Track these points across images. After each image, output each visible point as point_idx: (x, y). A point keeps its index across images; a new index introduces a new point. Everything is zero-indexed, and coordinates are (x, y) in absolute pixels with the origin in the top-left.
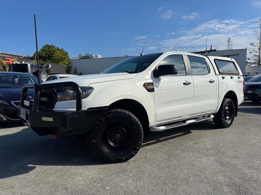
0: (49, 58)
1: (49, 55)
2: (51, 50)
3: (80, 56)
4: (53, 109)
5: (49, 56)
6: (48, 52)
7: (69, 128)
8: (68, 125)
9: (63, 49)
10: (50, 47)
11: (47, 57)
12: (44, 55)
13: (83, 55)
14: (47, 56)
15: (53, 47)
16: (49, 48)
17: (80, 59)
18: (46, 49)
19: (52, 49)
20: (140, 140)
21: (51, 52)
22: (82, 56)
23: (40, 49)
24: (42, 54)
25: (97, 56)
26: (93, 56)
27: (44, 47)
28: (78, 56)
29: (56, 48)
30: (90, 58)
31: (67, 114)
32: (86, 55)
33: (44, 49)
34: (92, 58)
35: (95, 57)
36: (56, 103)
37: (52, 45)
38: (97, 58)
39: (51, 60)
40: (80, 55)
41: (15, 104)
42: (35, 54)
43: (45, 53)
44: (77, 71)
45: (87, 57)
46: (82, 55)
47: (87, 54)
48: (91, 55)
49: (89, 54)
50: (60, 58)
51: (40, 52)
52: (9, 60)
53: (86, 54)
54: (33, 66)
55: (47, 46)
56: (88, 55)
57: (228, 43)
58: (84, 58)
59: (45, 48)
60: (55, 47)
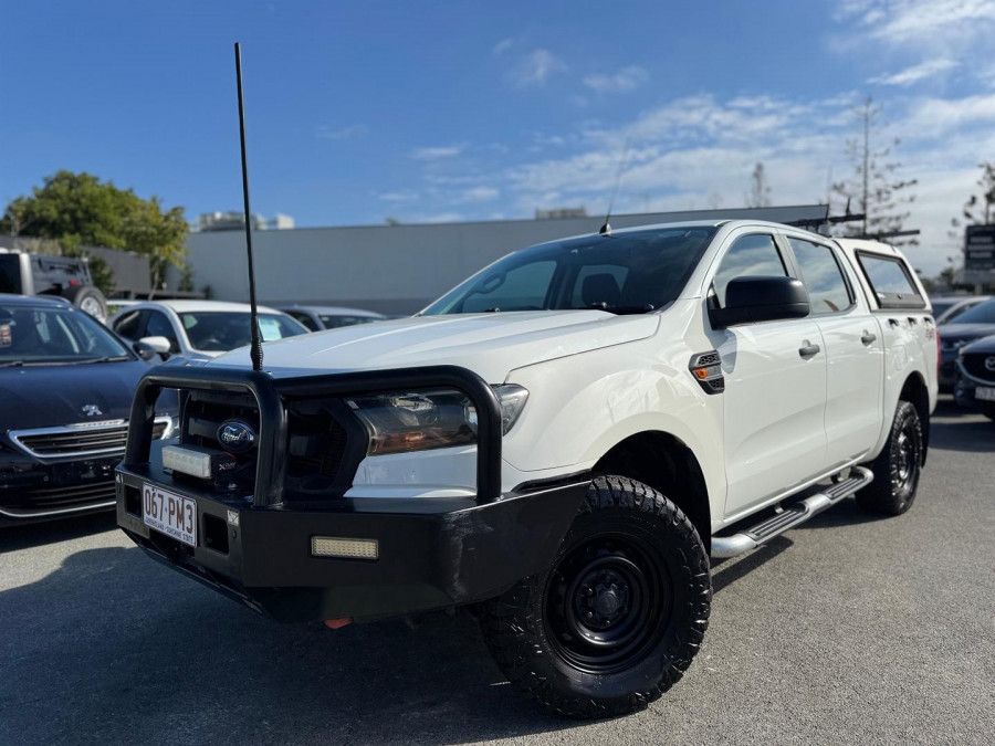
0: (72, 227)
1: (73, 213)
2: (83, 196)
3: (204, 221)
4: (348, 494)
5: (75, 220)
6: (71, 200)
7: (460, 589)
8: (456, 576)
9: (131, 190)
10: (79, 184)
11: (63, 220)
12: (53, 214)
13: (218, 216)
14: (67, 217)
15: (90, 183)
16: (71, 187)
17: (205, 230)
18: (62, 189)
19: (88, 189)
20: (702, 608)
21: (83, 201)
22: (214, 221)
23: (35, 188)
24: (41, 211)
26: (262, 219)
27: (51, 183)
28: (197, 219)
29: (103, 186)
31: (454, 522)
32: (229, 217)
33: (51, 187)
34: (255, 229)
35: (268, 224)
36: (362, 464)
37: (84, 174)
38: (273, 227)
39: (83, 234)
40: (203, 216)
41: (26, 444)
42: (10, 209)
43: (57, 207)
44: (191, 279)
45: (233, 225)
46: (213, 215)
47: (236, 214)
50: (154, 231)
51: (33, 202)
53: (230, 214)
54: (44, 264)
55: (62, 177)
57: (755, 181)
58: (220, 226)
59: (57, 185)
60: (100, 183)
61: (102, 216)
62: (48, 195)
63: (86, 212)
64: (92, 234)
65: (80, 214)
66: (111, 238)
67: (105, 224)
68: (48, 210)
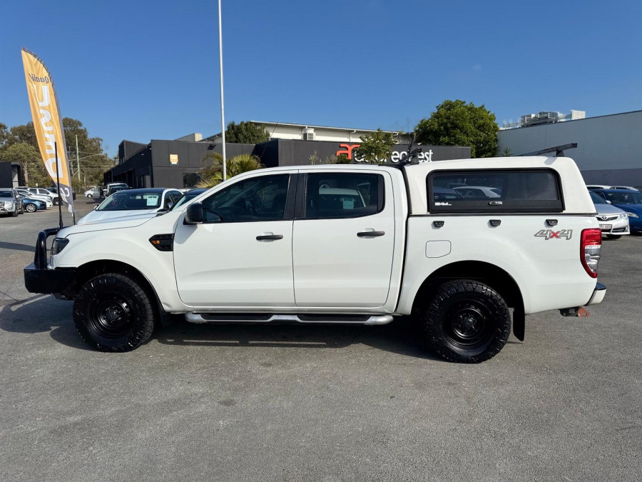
1: (446, 125)
3: (523, 121)
5: (447, 129)
6: (446, 118)
9: (483, 106)
10: (453, 107)
12: (436, 126)
13: (533, 116)
14: (442, 127)
15: (459, 106)
16: (448, 110)
17: (523, 127)
19: (457, 110)
22: (530, 120)
24: (430, 126)
25: (570, 116)
26: (560, 115)
27: (440, 108)
28: (519, 120)
29: (466, 106)
30: (551, 122)
32: (539, 116)
33: (439, 111)
34: (556, 122)
35: (566, 117)
38: (569, 119)
40: (524, 117)
43: (438, 123)
45: (543, 121)
46: (530, 116)
47: (544, 113)
48: (554, 115)
49: (547, 113)
52: (347, 149)
53: (540, 114)
56: (546, 115)
58: (533, 123)
59: (442, 109)
60: (465, 104)
61: (460, 125)
62: (437, 116)
63: (452, 123)
64: (454, 136)
65: (449, 125)
66: (464, 138)
67: (461, 129)
68: (434, 125)
